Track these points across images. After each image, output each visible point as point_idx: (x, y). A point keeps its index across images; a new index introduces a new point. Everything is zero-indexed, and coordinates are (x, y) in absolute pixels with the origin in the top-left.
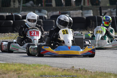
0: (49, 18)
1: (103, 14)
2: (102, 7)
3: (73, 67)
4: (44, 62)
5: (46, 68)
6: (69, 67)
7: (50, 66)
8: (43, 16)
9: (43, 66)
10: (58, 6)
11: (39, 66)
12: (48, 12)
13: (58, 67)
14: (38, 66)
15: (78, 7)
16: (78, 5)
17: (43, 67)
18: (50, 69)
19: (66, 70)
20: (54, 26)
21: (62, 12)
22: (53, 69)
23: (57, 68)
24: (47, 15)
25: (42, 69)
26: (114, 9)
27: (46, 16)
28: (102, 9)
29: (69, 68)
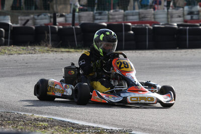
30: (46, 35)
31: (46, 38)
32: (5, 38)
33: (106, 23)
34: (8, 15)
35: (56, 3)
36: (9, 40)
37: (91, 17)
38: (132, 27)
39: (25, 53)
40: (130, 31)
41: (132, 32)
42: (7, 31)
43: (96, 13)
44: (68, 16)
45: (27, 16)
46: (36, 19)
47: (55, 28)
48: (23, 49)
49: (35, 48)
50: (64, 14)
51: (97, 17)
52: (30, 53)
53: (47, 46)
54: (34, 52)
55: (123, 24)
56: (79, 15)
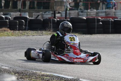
30: (50, 24)
31: (49, 26)
32: (25, 26)
33: (85, 17)
34: (27, 12)
35: (56, 5)
36: (27, 27)
37: (77, 14)
38: (101, 20)
39: (37, 35)
40: (100, 22)
41: (101, 23)
42: (26, 21)
43: (79, 11)
44: (62, 13)
45: (38, 13)
46: (43, 15)
47: (55, 20)
48: (35, 33)
49: (42, 32)
50: (60, 12)
51: (80, 14)
52: (39, 35)
53: (50, 31)
54: (42, 35)
55: (96, 18)
56: (69, 12)
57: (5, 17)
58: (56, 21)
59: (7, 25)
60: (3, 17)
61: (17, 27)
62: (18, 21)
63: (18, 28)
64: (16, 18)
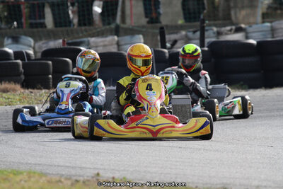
0: (39, 55)
1: (168, 45)
2: (167, 26)
3: (98, 174)
4: (26, 164)
5: (32, 179)
6: (88, 174)
7: (42, 173)
8: (24, 51)
9: (25, 174)
10: (61, 26)
11: (14, 174)
12: (36, 41)
13: (63, 175)
14: (11, 175)
15: (108, 27)
16: (109, 24)
17: (25, 176)
18: (41, 181)
19: (81, 183)
20: (50, 76)
21: (70, 41)
22: (49, 182)
23: (58, 179)
24: (34, 48)
25: (21, 180)
26: (194, 32)
27: (31, 52)
28: (166, 32)
29: (88, 177)
35: (236, 7)
44: (250, 30)
45: (176, 33)
47: (164, 53)
50: (243, 26)
57: (15, 53)
58: (167, 55)
59: (19, 75)
60: (7, 54)
61: (49, 79)
62: (50, 62)
63: (51, 80)
64: (48, 54)
